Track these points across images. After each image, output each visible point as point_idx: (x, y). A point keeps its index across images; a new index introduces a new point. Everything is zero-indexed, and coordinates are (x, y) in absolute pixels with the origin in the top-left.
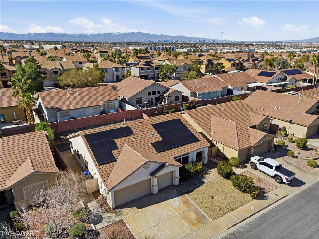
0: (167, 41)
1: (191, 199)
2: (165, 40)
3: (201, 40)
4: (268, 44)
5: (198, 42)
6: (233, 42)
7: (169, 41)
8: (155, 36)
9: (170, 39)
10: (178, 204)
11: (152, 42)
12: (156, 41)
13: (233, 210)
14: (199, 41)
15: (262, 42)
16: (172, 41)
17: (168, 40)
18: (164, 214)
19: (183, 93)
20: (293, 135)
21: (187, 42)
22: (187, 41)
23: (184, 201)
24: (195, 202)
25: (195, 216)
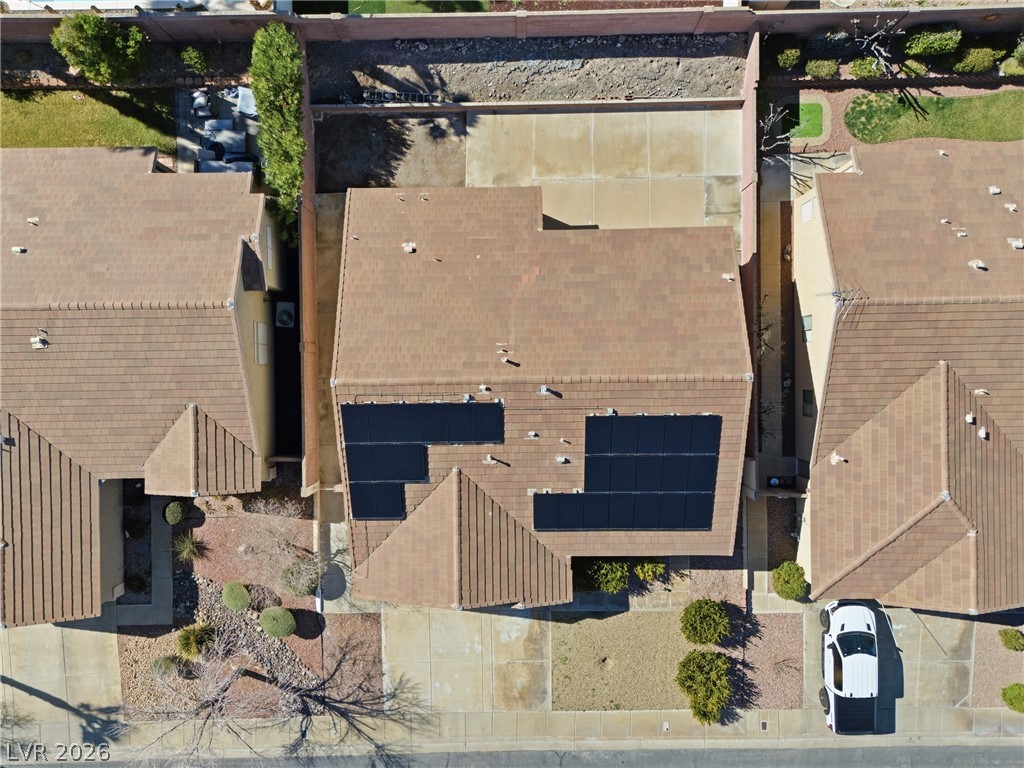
1: (553, 639)
10: (514, 635)
13: (617, 708)
18: (468, 644)
23: (532, 635)
24: (556, 648)
25: (524, 682)
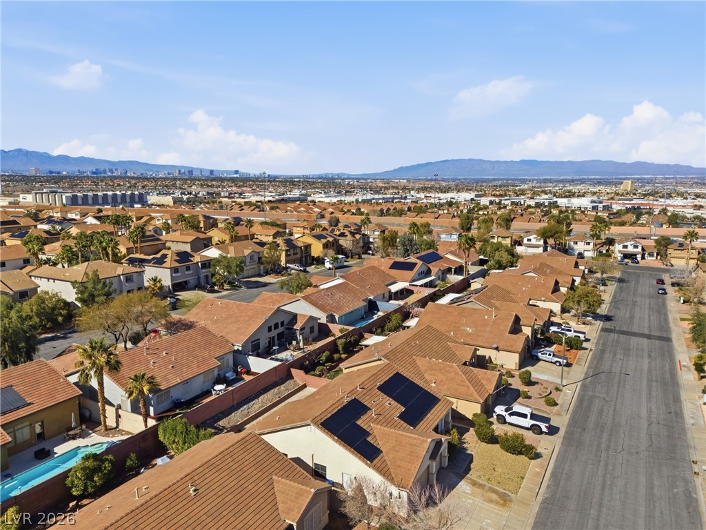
0: (100, 173)
1: (477, 478)
2: (94, 171)
3: (182, 171)
4: (319, 180)
5: (177, 174)
6: (252, 175)
7: (105, 172)
8: (64, 159)
9: (107, 167)
10: (469, 488)
11: (59, 173)
12: (68, 173)
13: (523, 478)
14: (177, 172)
15: (307, 177)
16: (113, 173)
17: (102, 169)
19: (320, 319)
20: (502, 366)
21: (149, 174)
22: (151, 173)
23: (472, 483)
24: (482, 479)
25: (496, 496)
